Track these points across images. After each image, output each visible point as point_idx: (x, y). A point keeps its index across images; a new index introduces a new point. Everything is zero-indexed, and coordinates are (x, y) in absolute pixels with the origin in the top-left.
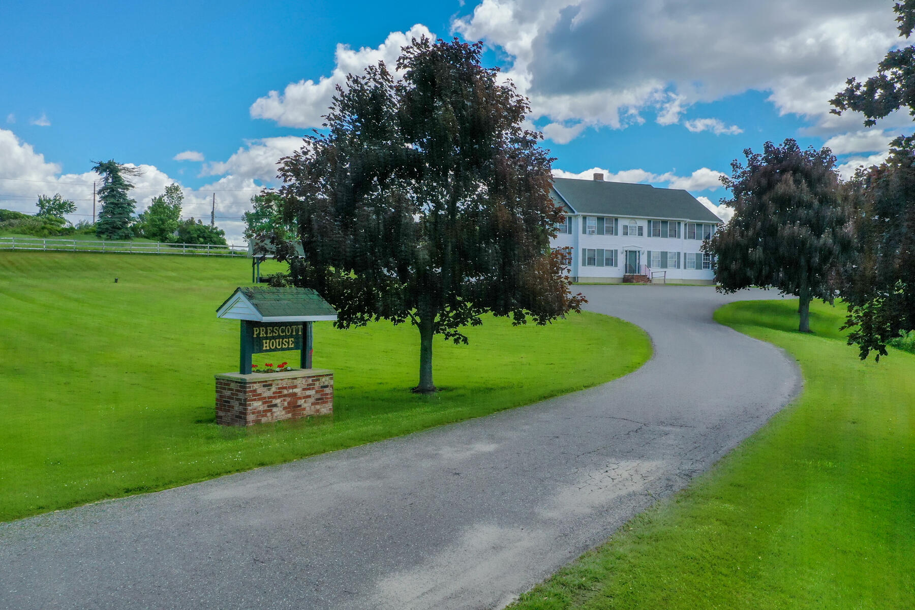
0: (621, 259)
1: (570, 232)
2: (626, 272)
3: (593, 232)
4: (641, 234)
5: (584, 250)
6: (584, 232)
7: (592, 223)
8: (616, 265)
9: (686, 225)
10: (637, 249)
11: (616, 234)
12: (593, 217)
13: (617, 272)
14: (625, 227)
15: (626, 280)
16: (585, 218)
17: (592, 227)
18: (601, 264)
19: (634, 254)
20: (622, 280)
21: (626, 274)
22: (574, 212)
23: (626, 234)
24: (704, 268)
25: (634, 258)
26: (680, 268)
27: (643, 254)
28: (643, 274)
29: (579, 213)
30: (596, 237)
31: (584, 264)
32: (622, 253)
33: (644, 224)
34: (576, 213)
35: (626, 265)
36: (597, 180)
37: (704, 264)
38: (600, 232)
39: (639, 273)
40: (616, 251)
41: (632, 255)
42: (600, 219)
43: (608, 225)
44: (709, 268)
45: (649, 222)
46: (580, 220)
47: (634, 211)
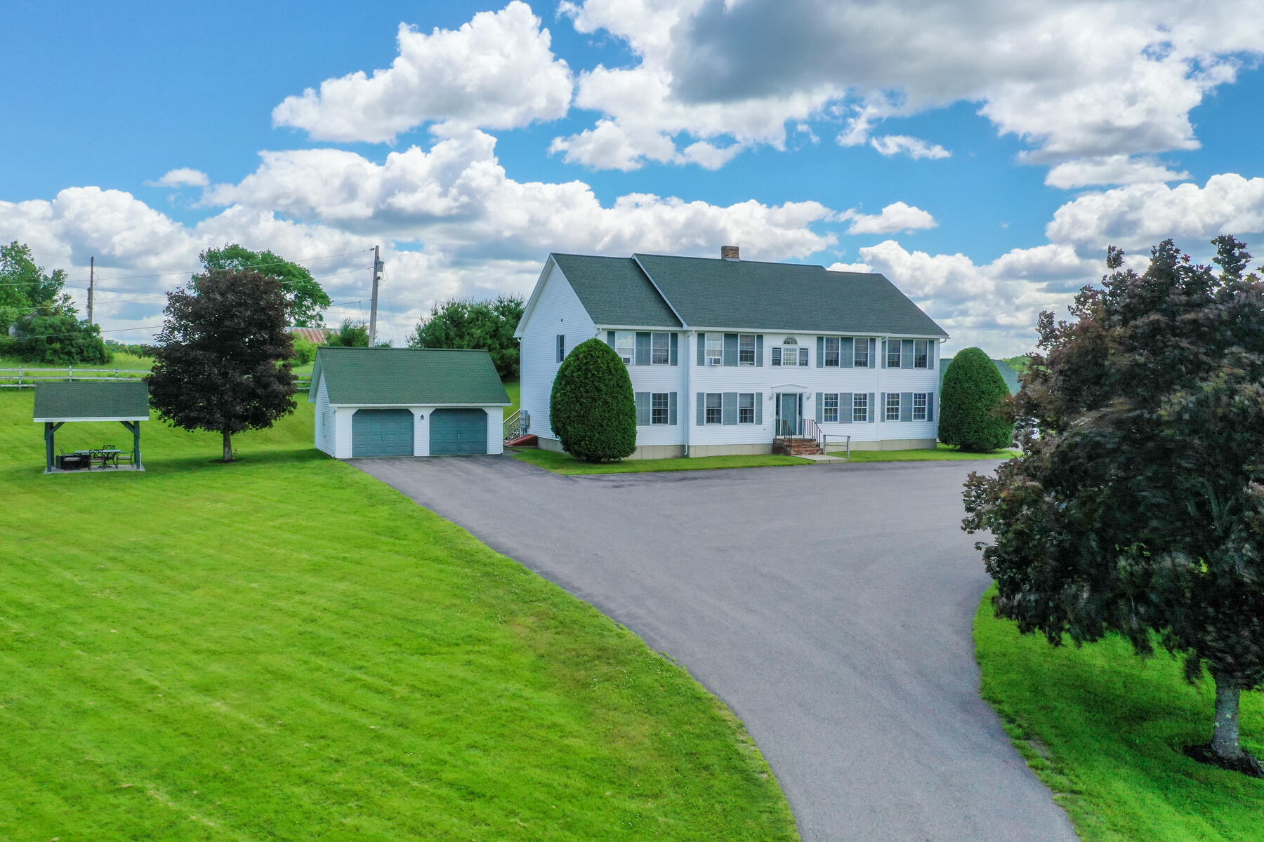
0: (768, 411)
1: (675, 362)
2: (778, 433)
3: (717, 362)
4: (804, 363)
5: (700, 396)
6: (701, 362)
7: (715, 345)
8: (760, 422)
9: (884, 343)
10: (797, 391)
11: (760, 364)
12: (717, 334)
13: (761, 434)
14: (776, 351)
15: (778, 449)
16: (701, 336)
17: (714, 352)
18: (731, 421)
19: (793, 398)
20: (770, 448)
21: (778, 437)
22: (681, 325)
23: (776, 362)
24: (915, 418)
25: (792, 406)
26: (873, 422)
27: (808, 398)
28: (807, 437)
29: (690, 328)
30: (722, 370)
31: (700, 422)
32: (771, 398)
33: (810, 343)
34: (685, 327)
35: (778, 421)
36: (727, 259)
37: (915, 411)
38: (730, 362)
39: (800, 434)
40: (760, 395)
41: (790, 403)
42: (730, 337)
43: (745, 348)
44: (923, 417)
45: (820, 339)
46: (693, 340)
47: (793, 321)
